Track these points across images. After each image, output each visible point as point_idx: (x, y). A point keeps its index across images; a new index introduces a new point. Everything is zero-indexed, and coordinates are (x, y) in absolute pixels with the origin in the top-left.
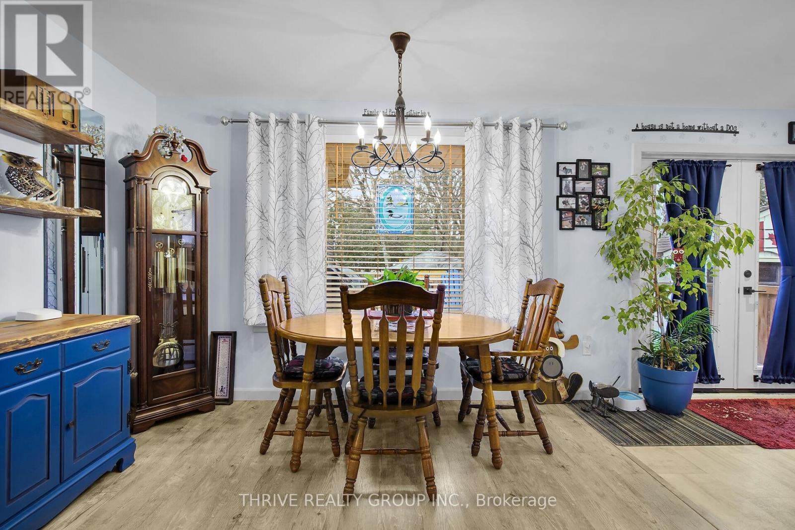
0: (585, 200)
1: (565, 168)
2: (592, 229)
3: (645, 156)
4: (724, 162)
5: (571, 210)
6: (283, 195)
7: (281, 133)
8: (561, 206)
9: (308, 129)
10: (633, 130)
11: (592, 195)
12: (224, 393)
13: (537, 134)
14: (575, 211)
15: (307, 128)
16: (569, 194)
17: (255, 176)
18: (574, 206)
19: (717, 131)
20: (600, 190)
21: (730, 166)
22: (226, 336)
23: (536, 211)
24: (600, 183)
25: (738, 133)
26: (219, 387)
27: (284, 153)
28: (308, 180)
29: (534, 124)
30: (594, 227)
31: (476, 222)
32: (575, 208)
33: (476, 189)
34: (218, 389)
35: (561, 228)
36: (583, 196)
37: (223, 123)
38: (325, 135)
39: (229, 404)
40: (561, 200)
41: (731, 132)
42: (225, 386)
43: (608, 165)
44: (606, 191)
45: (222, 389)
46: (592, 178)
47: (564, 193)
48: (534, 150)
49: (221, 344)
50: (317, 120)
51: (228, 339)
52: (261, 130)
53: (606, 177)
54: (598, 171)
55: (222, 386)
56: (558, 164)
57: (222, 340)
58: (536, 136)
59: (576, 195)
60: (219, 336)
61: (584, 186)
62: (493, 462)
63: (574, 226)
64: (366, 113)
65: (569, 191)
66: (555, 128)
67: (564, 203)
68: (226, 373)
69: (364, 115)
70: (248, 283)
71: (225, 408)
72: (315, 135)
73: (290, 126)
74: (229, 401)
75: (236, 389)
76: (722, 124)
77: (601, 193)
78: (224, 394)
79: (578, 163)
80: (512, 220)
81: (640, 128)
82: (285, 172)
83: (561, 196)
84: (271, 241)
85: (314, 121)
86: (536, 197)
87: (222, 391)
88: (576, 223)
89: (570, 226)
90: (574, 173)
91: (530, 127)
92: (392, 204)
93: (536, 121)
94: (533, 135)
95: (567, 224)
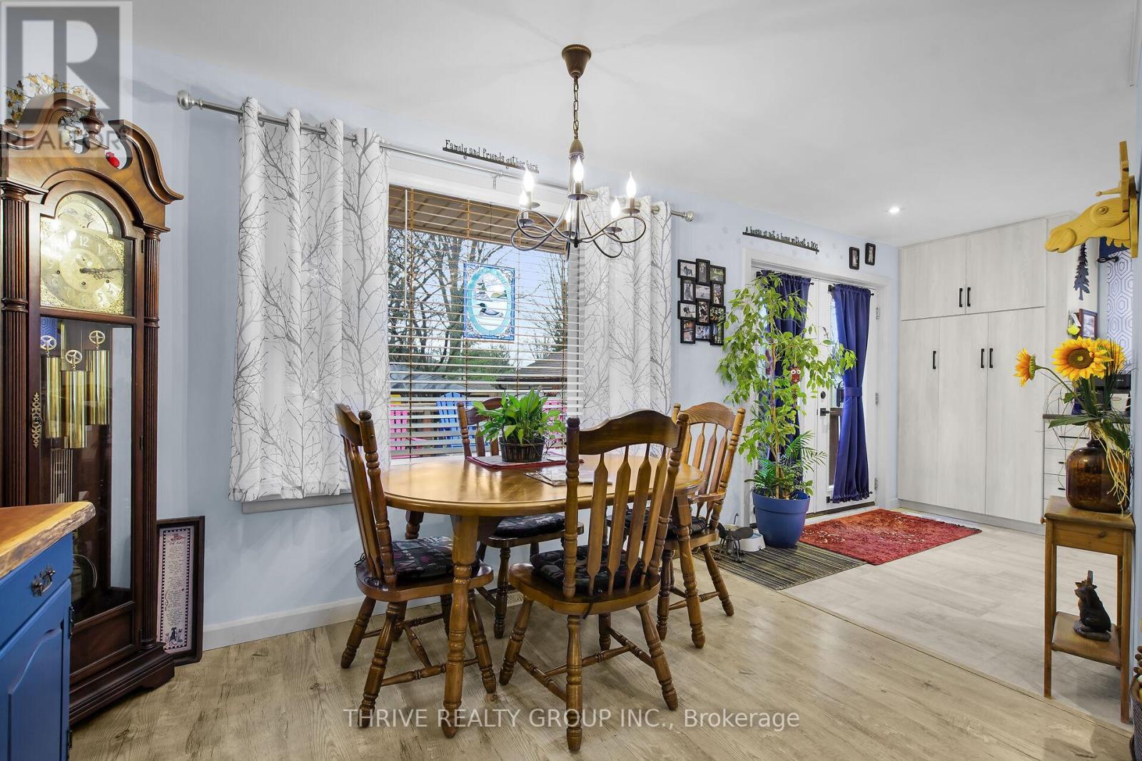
0: (704, 308)
1: (685, 268)
2: (709, 343)
3: (754, 263)
4: (809, 280)
5: (690, 320)
6: (309, 262)
7: (305, 148)
8: (683, 314)
9: (364, 152)
10: (744, 233)
11: (710, 303)
12: (180, 641)
13: (667, 221)
14: (696, 321)
15: (360, 151)
16: (690, 300)
17: (257, 220)
18: (694, 315)
19: (804, 246)
20: (717, 298)
21: (813, 284)
22: (179, 528)
23: (666, 318)
24: (717, 288)
25: (818, 251)
26: (167, 629)
27: (311, 185)
28: (363, 241)
29: (663, 209)
30: (712, 342)
31: (604, 329)
32: (695, 317)
33: (603, 284)
34: (164, 635)
35: (682, 341)
36: (702, 303)
37: (183, 103)
38: (388, 170)
39: (195, 660)
40: (683, 306)
41: (814, 250)
42: (181, 626)
43: (724, 269)
44: (722, 299)
45: (174, 633)
46: (710, 284)
47: (685, 299)
48: (663, 241)
49: (167, 545)
50: (377, 140)
51: (184, 534)
52: (265, 136)
53: (722, 283)
54: (716, 276)
55: (174, 629)
56: (679, 261)
57: (169, 537)
58: (665, 224)
59: (696, 302)
60: (162, 531)
61: (703, 291)
62: (693, 640)
63: (694, 340)
64: (449, 147)
65: (689, 296)
66: (680, 217)
67: (686, 310)
68: (182, 600)
69: (445, 149)
70: (247, 420)
71: (191, 668)
72: (376, 165)
73: (328, 139)
74: (194, 654)
75: (208, 627)
76: (808, 241)
77: (718, 302)
78: (179, 644)
79: (698, 262)
80: (642, 328)
81: (749, 232)
82: (313, 219)
83: (682, 301)
84: (294, 342)
85: (373, 142)
86: (666, 301)
87: (173, 637)
88: (697, 336)
89: (690, 340)
90: (694, 275)
91: (658, 211)
92: (484, 293)
93: (666, 204)
94: (663, 223)
95: (688, 337)
